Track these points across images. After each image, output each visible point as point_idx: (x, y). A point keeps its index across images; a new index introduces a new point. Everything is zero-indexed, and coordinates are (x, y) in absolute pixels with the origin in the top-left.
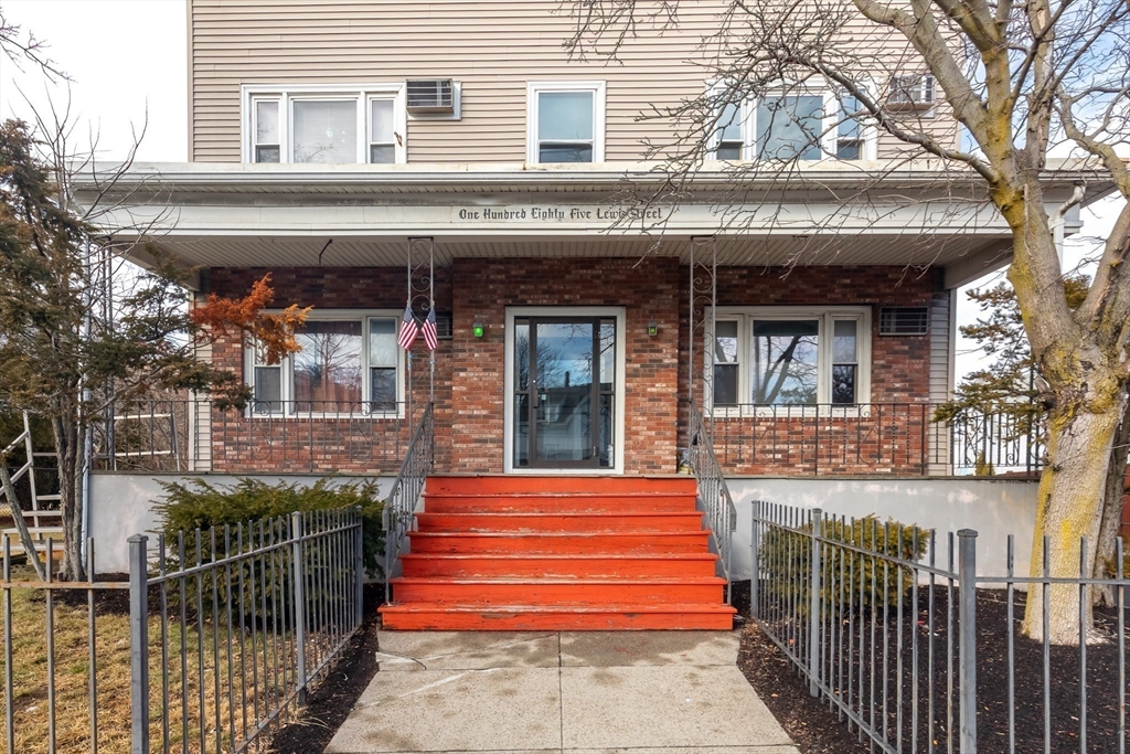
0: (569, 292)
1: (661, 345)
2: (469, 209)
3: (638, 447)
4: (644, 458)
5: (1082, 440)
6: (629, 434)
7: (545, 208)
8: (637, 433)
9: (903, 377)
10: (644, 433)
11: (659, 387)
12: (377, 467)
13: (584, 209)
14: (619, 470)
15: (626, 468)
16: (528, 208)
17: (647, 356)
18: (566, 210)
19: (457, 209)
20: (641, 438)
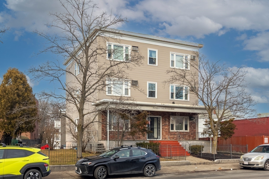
0: (155, 114)
1: (166, 122)
2: (154, 107)
3: (164, 136)
4: (164, 137)
5: (216, 138)
6: (162, 134)
7: (162, 108)
8: (164, 134)
9: (193, 126)
10: (165, 134)
11: (166, 128)
12: (127, 139)
13: (166, 108)
14: (161, 139)
15: (162, 139)
16: (160, 108)
17: (165, 123)
18: (164, 108)
19: (153, 107)
20: (164, 135)
